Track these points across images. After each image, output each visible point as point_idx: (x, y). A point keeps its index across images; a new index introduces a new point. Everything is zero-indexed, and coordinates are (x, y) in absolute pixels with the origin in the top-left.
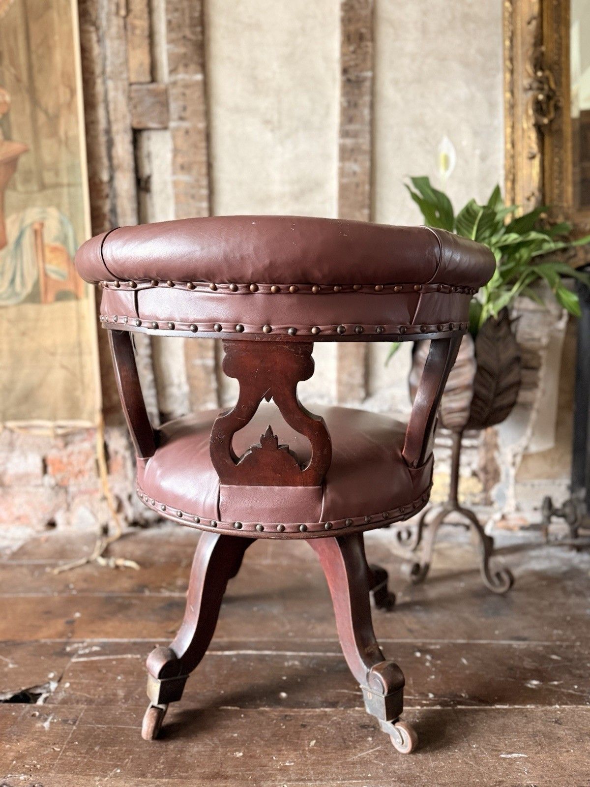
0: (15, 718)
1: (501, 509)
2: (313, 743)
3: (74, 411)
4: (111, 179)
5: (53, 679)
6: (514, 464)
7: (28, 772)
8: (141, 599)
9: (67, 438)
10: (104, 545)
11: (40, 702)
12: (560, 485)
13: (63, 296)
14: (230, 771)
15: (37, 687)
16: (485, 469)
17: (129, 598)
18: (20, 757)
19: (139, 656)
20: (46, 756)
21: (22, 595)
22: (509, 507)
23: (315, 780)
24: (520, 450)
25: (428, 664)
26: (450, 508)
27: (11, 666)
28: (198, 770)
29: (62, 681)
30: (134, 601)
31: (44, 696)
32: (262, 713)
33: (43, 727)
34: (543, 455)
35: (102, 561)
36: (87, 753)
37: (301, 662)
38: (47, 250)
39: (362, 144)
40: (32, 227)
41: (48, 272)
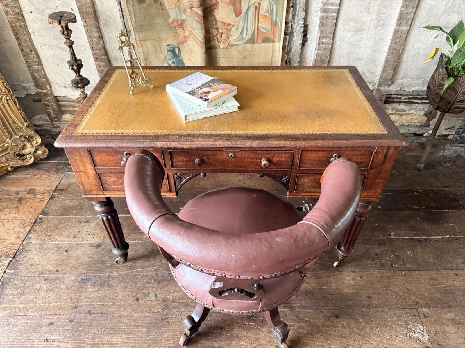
13: (266, 40)
38: (260, 17)
40: (254, 4)
41: (259, 28)
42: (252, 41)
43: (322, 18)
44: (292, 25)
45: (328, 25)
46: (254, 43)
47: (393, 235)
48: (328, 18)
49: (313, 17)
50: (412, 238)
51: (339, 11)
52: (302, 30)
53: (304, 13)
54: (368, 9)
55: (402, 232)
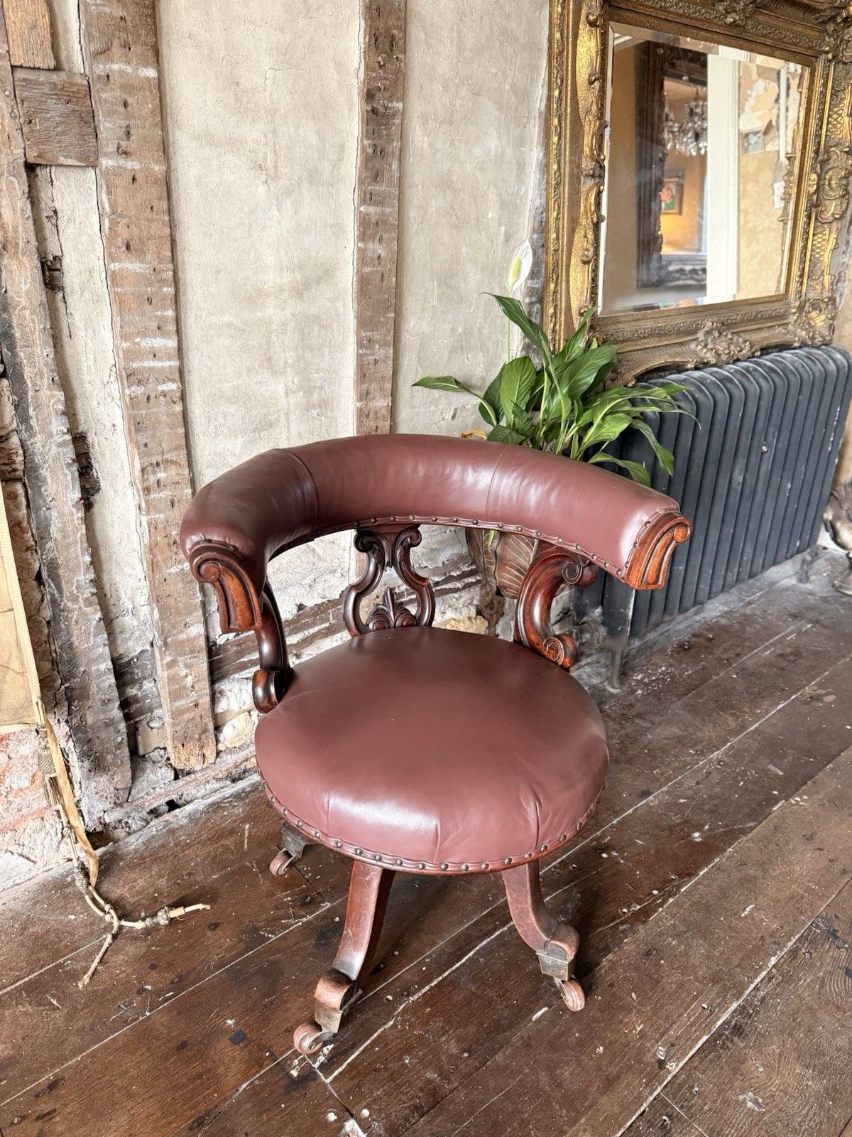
2: (634, 995)
14: (613, 1070)
23: (671, 1026)
25: (622, 861)
28: (593, 1089)
29: (354, 1112)
30: (274, 957)
35: (135, 924)
39: (389, 215)
43: (134, 403)
44: (23, 443)
45: (160, 423)
47: (669, 1056)
48: (153, 399)
49: (95, 403)
50: (713, 1030)
51: (181, 374)
52: (70, 453)
53: (60, 395)
54: (269, 360)
55: (675, 1027)
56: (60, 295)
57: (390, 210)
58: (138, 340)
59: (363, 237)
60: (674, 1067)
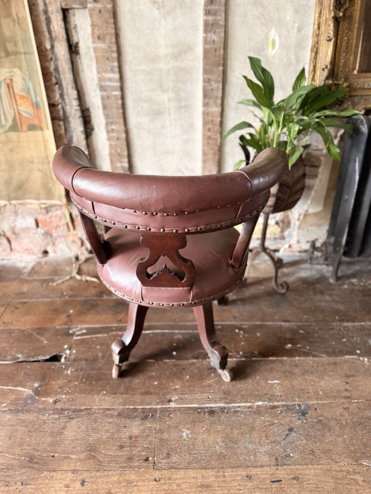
0: (54, 369)
1: (289, 241)
2: (188, 377)
3: (50, 194)
4: (52, 47)
5: (67, 349)
6: (299, 219)
7: (65, 394)
8: (102, 300)
9: (48, 210)
10: (78, 266)
11: (63, 360)
12: (323, 230)
13: (32, 128)
14: (152, 391)
15: (60, 353)
16: (283, 221)
17: (96, 300)
18: (61, 388)
19: (105, 335)
20: (72, 386)
21: (40, 300)
22: (293, 241)
23: (189, 394)
24: (303, 212)
25: (241, 336)
26: (260, 250)
27: (45, 342)
28: (139, 391)
29: (72, 349)
30: (99, 302)
31: (64, 356)
32: (165, 363)
33: (67, 373)
34: (316, 214)
35: (78, 277)
36: (90, 384)
37: (182, 336)
38: (17, 97)
39: (220, 20)
40: (5, 82)
41: (21, 112)
42: (14, 128)
43: (103, 98)
44: (63, 108)
45: (112, 106)
46: (18, 131)
47: (176, 401)
48: (110, 98)
50: (203, 406)
51: (122, 89)
52: (79, 114)
53: (75, 92)
54: (161, 86)
55: (190, 395)
56: (78, 57)
57: (221, 18)
58: (103, 74)
59: (206, 31)
60: (172, 405)
